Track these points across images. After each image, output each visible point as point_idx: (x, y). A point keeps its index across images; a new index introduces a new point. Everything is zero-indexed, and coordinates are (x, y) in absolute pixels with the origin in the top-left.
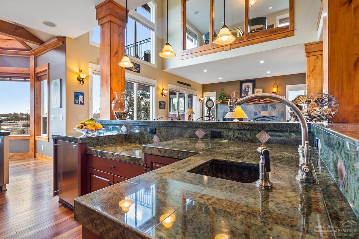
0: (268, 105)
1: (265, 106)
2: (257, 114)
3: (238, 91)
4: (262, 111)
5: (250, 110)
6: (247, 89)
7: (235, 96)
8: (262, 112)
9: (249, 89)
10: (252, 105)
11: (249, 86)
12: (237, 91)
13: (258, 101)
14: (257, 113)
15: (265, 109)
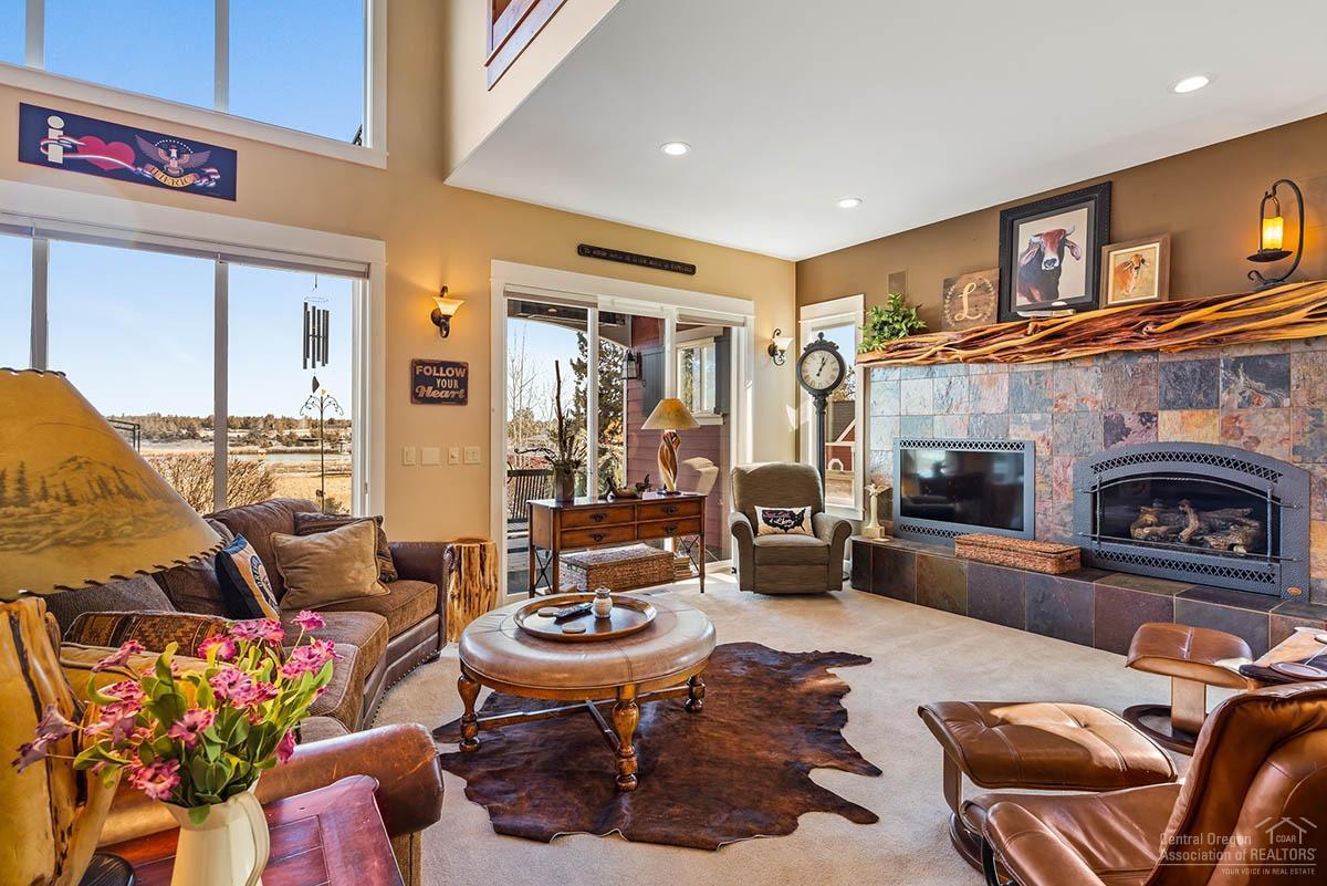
0: (1214, 364)
1: (1188, 368)
2: (1127, 432)
3: (990, 277)
4: (1169, 405)
5: (1071, 403)
6: (1050, 255)
7: (965, 315)
8: (1164, 416)
9: (1061, 258)
10: (1088, 364)
11: (1061, 232)
12: (977, 276)
13: (1126, 334)
14: (1128, 424)
15: (1195, 391)
